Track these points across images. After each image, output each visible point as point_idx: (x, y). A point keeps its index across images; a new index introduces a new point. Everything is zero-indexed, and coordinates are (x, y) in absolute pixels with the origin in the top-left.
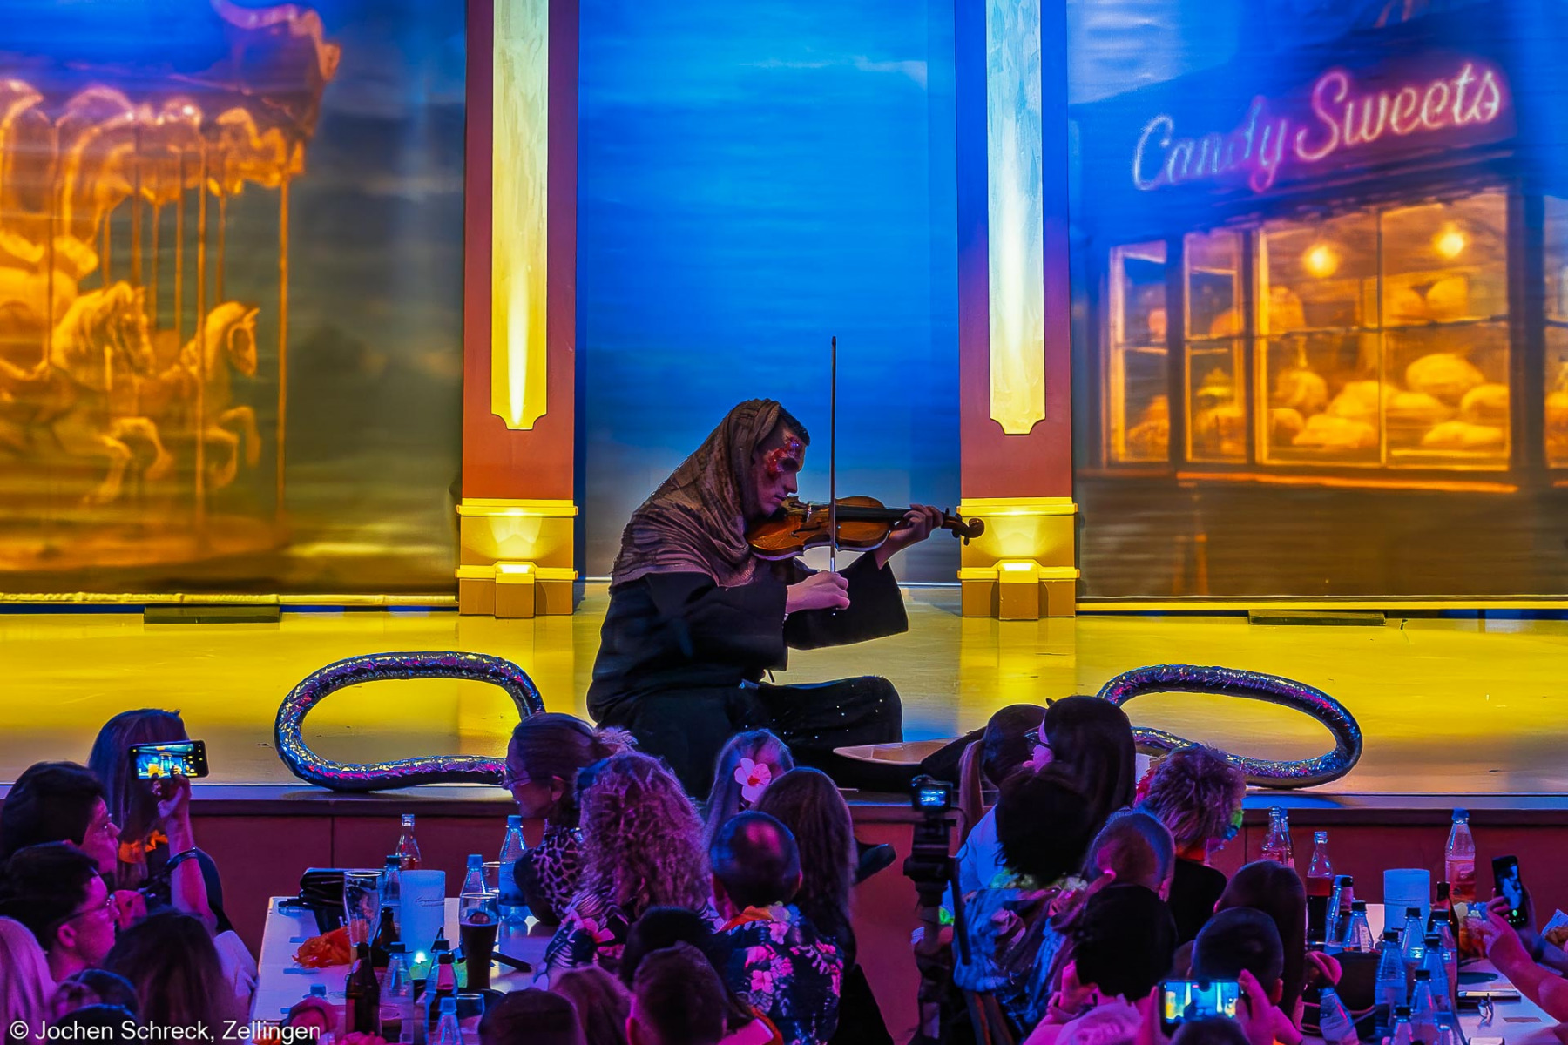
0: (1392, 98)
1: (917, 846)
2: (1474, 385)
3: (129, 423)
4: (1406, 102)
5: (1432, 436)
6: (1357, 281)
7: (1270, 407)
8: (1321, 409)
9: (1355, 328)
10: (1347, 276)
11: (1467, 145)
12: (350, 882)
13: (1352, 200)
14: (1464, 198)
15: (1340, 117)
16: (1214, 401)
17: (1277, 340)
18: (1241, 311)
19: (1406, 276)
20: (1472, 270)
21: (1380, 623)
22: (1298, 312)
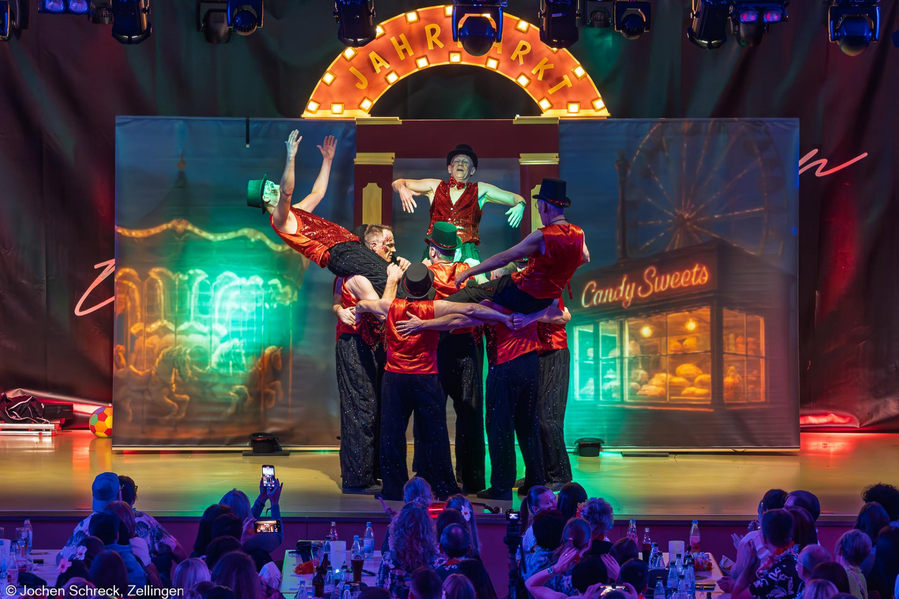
0: (671, 276)
1: (509, 533)
2: (700, 374)
3: (238, 387)
4: (676, 276)
5: (685, 392)
6: (659, 338)
7: (629, 381)
8: (646, 383)
9: (658, 355)
10: (655, 337)
11: (696, 292)
12: (313, 545)
13: (657, 311)
14: (695, 310)
15: (653, 281)
16: (609, 380)
17: (631, 359)
18: (619, 349)
19: (675, 337)
20: (697, 335)
21: (667, 456)
22: (638, 349)
